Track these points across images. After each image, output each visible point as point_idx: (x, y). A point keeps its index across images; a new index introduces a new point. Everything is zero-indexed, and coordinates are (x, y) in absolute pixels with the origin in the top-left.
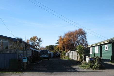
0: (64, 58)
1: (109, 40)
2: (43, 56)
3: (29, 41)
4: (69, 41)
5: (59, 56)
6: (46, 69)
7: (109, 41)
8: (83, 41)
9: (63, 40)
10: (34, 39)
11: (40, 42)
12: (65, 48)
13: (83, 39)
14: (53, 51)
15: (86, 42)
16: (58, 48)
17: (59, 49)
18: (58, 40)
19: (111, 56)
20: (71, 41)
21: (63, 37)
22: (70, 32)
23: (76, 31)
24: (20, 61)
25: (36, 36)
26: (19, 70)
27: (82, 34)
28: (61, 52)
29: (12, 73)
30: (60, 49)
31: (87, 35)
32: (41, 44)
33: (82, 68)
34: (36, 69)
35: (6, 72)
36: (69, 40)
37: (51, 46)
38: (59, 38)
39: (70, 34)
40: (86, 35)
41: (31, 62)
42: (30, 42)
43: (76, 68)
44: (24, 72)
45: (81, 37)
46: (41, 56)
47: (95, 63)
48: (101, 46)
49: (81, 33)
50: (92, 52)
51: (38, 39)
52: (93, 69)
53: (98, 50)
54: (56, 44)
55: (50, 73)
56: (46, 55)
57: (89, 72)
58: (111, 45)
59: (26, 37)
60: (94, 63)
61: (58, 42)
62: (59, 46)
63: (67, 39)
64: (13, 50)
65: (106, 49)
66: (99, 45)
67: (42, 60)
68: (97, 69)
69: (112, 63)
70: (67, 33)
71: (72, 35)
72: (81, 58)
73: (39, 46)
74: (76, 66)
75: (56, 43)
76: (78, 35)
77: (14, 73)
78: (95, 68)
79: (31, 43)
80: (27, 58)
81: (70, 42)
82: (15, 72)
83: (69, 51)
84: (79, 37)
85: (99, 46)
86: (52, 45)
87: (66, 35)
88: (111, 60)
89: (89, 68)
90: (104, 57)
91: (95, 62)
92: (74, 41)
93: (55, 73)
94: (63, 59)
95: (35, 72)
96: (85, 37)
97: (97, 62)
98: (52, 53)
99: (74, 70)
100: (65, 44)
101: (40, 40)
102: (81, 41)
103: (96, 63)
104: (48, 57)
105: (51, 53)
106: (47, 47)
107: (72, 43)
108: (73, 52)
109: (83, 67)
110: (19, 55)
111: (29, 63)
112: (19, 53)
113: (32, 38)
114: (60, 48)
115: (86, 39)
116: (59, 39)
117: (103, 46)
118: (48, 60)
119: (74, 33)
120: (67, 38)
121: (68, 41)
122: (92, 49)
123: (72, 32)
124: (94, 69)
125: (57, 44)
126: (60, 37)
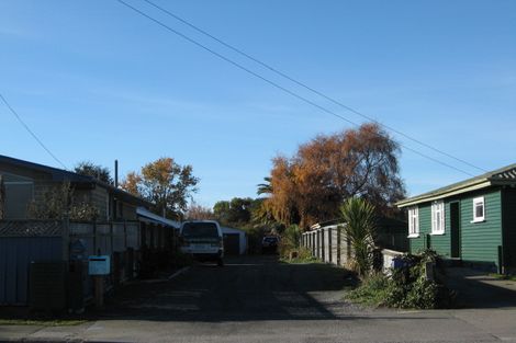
0: (295, 255)
1: (490, 176)
2: (193, 248)
3: (139, 180)
4: (317, 181)
5: (272, 249)
6: (194, 307)
7: (489, 180)
8: (383, 180)
9: (291, 175)
10: (160, 171)
11: (187, 184)
12: (302, 214)
13: (380, 169)
14: (247, 227)
15: (398, 183)
16: (271, 210)
17: (272, 218)
18: (269, 176)
19: (499, 247)
20: (330, 178)
21: (290, 163)
22: (324, 140)
23: (350, 137)
24: (77, 269)
25: (171, 160)
26: (70, 311)
27: (379, 150)
28: (281, 229)
29: (39, 323)
30: (276, 217)
31: (400, 151)
32: (192, 193)
33: (357, 300)
34: (149, 306)
35: (13, 321)
36: (321, 177)
37: (238, 203)
38: (272, 167)
39: (321, 150)
40: (394, 153)
41: (135, 275)
42: (143, 186)
43: (329, 304)
44: (90, 320)
45: (373, 162)
46: (184, 249)
47: (414, 279)
48: (455, 204)
49: (374, 142)
50: (417, 231)
51: (177, 171)
52: (406, 307)
53: (442, 220)
54: (259, 193)
55: (207, 326)
56: (208, 242)
57: (386, 321)
58: (500, 198)
59: (116, 162)
60: (411, 280)
61: (268, 183)
62: (271, 204)
63: (310, 172)
64: (46, 222)
65: (478, 216)
66: (446, 200)
67: (185, 269)
68: (423, 308)
69: (500, 279)
70: (312, 144)
71: (333, 151)
72: (361, 255)
73: (183, 203)
74: (333, 293)
75: (262, 191)
76: (358, 154)
77: (47, 323)
78: (414, 301)
79: (145, 190)
80: (108, 258)
81: (323, 184)
82: (52, 319)
83: (317, 226)
84: (364, 163)
85: (448, 205)
86: (242, 198)
87: (306, 152)
88: (497, 264)
89: (388, 305)
90: (469, 253)
91: (418, 276)
92: (342, 179)
93: (232, 323)
94: (291, 261)
95: (141, 323)
96: (393, 160)
97: (424, 276)
98: (242, 236)
99: (319, 313)
100: (298, 195)
101: (187, 177)
102: (373, 180)
103: (420, 281)
104: (216, 252)
105: (238, 235)
106: (221, 206)
107: (332, 189)
108: (330, 230)
109: (362, 299)
110: (70, 245)
111: (123, 279)
112: (71, 235)
113: (150, 167)
114: (280, 213)
115: (395, 169)
116: (274, 173)
117: (463, 203)
118: (220, 265)
119: (341, 144)
120: (311, 166)
121: (314, 179)
122: (416, 216)
123: (333, 139)
124: (411, 307)
125: (263, 195)
126: (279, 161)
